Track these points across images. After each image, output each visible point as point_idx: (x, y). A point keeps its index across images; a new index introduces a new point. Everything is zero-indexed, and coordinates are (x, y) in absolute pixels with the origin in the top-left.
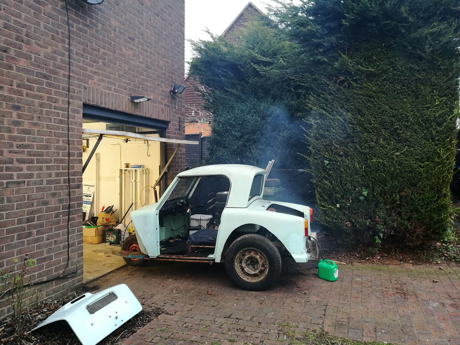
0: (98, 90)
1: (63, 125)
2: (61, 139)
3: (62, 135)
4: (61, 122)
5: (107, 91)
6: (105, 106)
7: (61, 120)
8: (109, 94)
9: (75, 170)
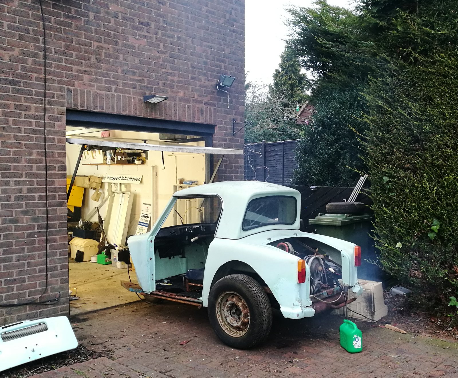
0: (90, 92)
1: (36, 136)
2: (35, 151)
3: (36, 147)
4: (34, 132)
5: (104, 93)
6: (101, 110)
7: (34, 129)
8: (107, 95)
9: (56, 185)
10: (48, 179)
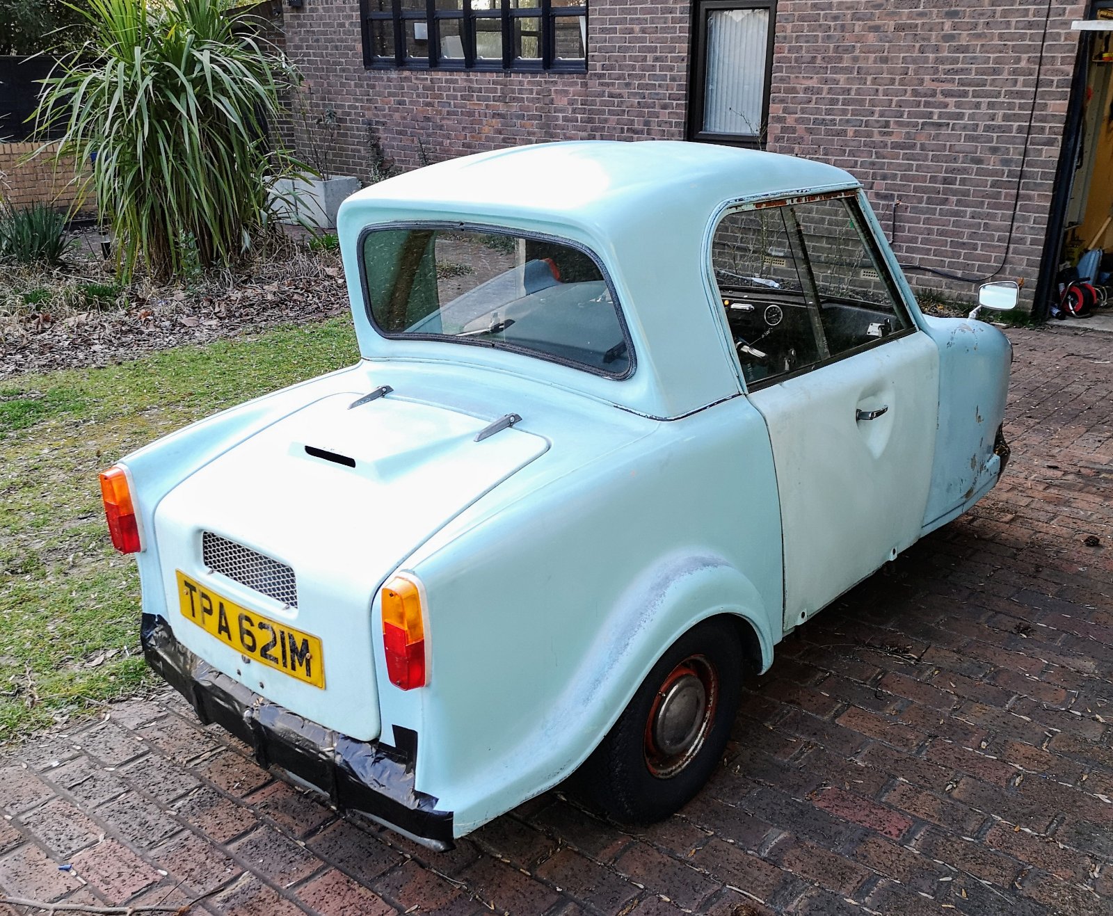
9: (1049, 111)
10: (1038, 101)
